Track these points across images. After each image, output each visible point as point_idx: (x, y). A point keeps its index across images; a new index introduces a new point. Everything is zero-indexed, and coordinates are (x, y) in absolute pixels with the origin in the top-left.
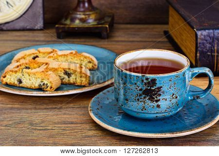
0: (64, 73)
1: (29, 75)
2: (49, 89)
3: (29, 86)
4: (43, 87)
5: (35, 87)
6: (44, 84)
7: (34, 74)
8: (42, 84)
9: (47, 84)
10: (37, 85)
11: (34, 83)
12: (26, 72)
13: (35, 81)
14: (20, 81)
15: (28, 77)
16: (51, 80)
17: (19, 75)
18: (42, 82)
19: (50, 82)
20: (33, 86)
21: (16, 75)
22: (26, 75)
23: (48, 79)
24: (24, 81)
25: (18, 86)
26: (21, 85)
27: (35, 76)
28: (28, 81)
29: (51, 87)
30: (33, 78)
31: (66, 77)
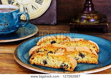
0: (79, 55)
1: (53, 58)
2: (69, 69)
3: (53, 66)
4: (64, 67)
5: (57, 67)
6: (65, 65)
7: (57, 57)
8: (63, 65)
9: (67, 65)
10: (59, 66)
11: (57, 64)
12: (50, 56)
13: (58, 62)
14: (45, 62)
15: (52, 59)
16: (71, 62)
17: (45, 58)
18: (63, 63)
19: (70, 64)
20: (56, 67)
21: (42, 58)
22: (51, 58)
23: (69, 62)
24: (48, 62)
25: (43, 66)
26: (46, 65)
27: (58, 59)
28: (52, 62)
29: (71, 68)
30: (56, 61)
31: (80, 57)
